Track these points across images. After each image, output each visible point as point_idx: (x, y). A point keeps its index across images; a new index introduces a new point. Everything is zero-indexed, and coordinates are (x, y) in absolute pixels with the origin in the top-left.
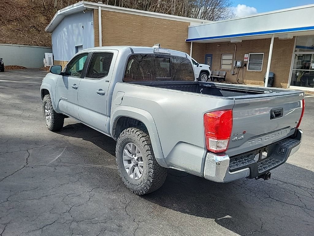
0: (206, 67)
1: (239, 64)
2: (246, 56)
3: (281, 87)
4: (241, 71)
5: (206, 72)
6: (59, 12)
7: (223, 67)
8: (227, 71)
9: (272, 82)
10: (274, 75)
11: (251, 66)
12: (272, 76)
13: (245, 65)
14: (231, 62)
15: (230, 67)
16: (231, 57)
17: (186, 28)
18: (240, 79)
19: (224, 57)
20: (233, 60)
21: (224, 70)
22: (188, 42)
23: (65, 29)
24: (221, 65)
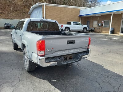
0: (86, 26)
1: (100, 24)
2: (103, 21)
3: (117, 34)
4: (101, 27)
5: (86, 28)
6: (32, 7)
7: (94, 26)
8: (95, 28)
9: (113, 32)
10: (114, 29)
11: (105, 25)
12: (113, 29)
13: (102, 25)
14: (97, 24)
15: (96, 26)
16: (97, 22)
17: (79, 11)
18: (100, 31)
19: (94, 22)
20: (97, 23)
21: (94, 27)
22: (80, 16)
23: (34, 13)
24: (93, 25)
